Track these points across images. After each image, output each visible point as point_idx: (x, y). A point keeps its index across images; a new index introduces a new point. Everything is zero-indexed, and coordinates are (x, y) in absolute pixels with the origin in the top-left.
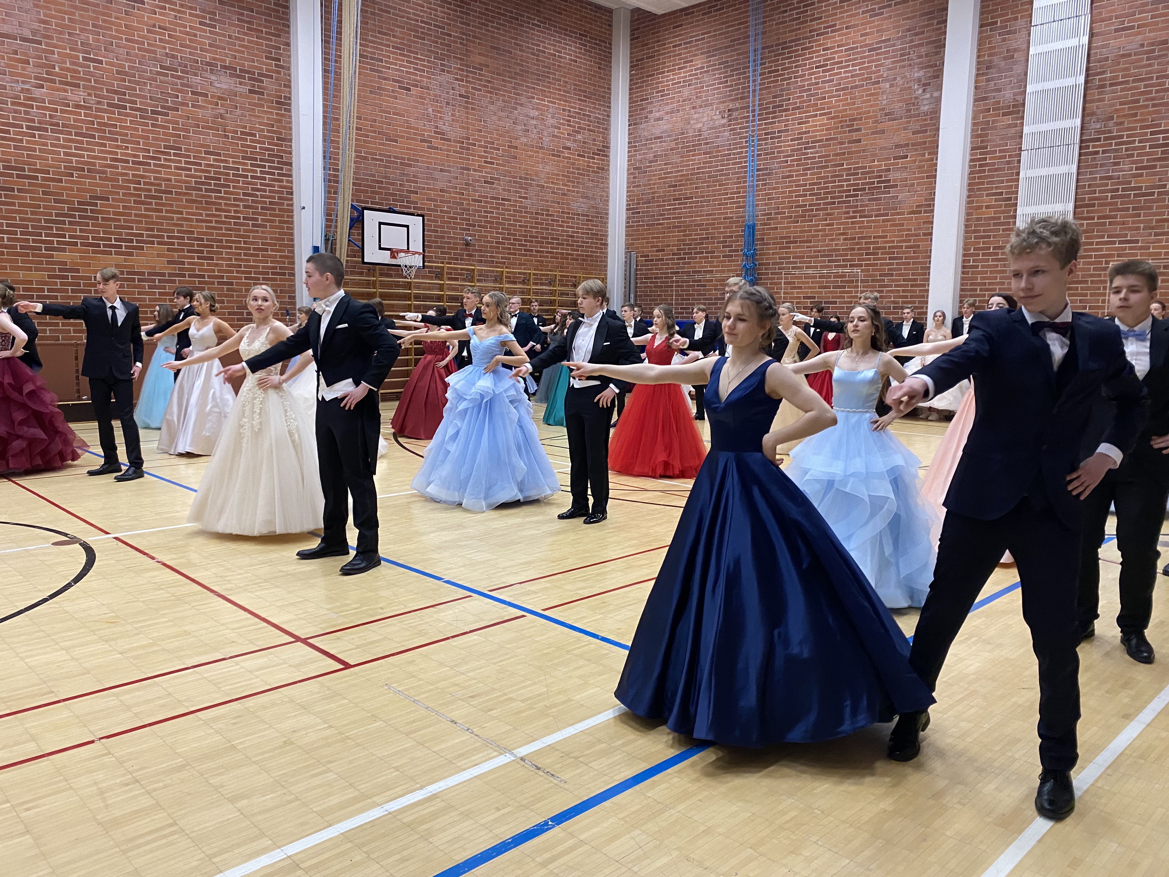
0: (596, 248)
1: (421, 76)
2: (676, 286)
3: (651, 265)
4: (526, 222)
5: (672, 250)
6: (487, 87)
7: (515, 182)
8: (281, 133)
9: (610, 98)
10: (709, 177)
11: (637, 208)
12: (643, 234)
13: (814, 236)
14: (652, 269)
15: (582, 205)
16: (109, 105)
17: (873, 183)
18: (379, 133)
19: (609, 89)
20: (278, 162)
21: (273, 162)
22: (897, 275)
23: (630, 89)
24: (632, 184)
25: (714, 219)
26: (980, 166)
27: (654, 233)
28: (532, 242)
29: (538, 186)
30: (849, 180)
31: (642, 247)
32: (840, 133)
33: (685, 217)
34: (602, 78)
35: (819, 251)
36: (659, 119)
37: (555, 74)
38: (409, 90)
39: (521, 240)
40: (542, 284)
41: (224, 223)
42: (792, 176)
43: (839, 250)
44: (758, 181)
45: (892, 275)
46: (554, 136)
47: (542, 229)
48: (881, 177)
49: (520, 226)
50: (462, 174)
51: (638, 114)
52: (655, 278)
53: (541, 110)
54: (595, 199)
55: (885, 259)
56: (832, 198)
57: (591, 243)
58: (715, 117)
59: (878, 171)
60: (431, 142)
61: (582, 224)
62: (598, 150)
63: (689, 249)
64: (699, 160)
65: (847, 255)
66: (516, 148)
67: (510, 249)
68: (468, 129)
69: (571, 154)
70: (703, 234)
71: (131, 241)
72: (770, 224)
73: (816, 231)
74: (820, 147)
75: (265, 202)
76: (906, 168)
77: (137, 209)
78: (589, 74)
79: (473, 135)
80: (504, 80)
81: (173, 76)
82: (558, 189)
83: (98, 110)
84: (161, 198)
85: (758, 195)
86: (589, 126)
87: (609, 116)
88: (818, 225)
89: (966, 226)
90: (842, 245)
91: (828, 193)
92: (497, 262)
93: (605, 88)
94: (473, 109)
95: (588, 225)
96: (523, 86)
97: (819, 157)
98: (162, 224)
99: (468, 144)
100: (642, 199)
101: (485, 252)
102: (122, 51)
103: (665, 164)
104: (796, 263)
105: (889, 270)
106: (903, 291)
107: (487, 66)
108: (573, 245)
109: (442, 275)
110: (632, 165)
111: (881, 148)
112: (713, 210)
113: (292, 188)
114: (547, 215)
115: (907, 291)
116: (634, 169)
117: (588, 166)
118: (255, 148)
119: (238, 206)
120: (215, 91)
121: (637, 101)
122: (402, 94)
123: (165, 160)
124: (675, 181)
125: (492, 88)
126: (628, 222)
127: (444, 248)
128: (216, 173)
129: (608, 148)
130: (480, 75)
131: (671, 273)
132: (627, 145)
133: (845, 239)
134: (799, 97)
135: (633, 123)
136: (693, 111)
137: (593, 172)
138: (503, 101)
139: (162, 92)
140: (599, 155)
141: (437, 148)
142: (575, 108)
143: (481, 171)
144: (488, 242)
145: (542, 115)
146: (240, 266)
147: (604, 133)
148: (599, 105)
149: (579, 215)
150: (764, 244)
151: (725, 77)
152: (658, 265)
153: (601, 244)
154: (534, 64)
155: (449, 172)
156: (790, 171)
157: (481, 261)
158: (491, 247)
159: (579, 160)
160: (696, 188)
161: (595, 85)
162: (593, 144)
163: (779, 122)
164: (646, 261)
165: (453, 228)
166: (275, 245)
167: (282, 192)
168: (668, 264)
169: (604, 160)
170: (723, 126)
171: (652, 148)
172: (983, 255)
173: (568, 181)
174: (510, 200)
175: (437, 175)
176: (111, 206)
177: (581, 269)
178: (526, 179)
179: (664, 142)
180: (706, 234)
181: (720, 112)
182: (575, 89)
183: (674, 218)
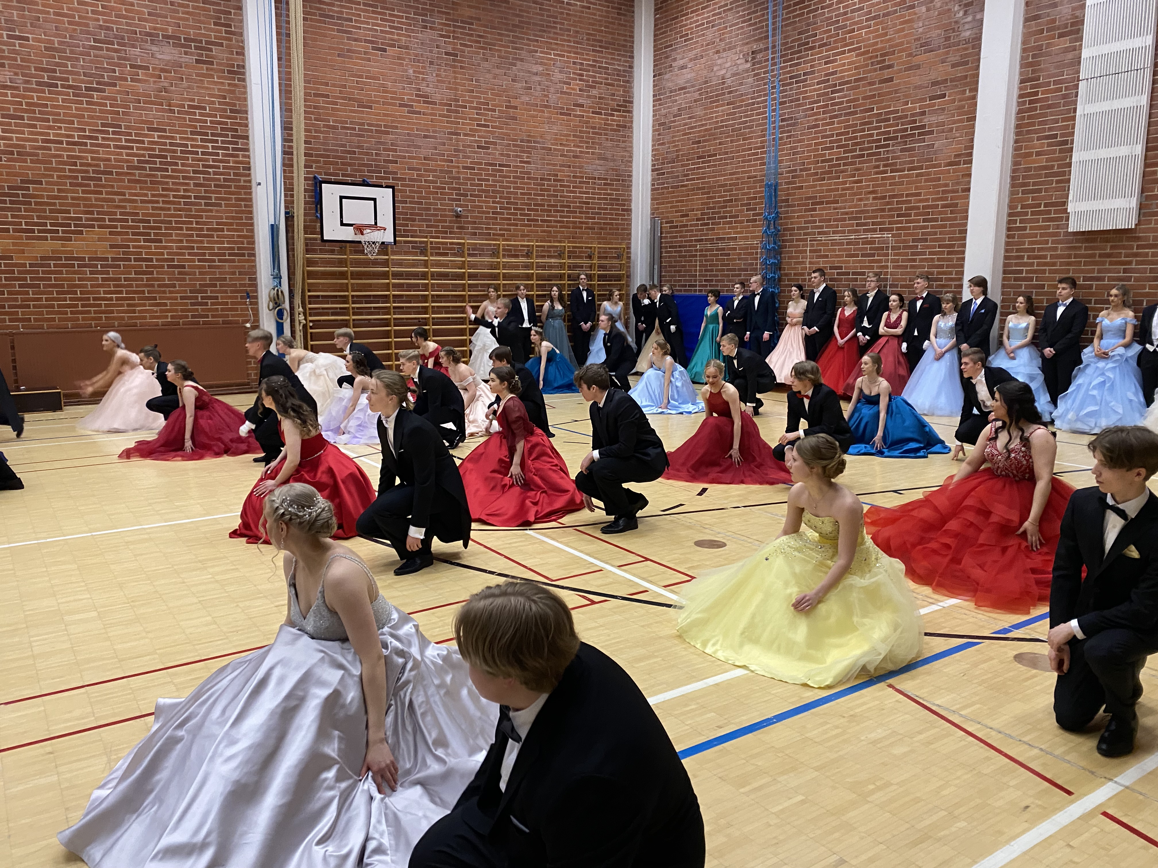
0: (616, 214)
1: (398, 34)
2: (700, 256)
3: (676, 232)
4: (528, 189)
5: (696, 215)
6: (479, 42)
7: (514, 145)
8: (235, 105)
9: (633, 47)
10: (733, 130)
11: (662, 169)
12: (668, 198)
13: (841, 195)
14: (676, 237)
15: (599, 168)
16: (38, 84)
17: (906, 130)
18: (350, 99)
19: (633, 37)
20: (233, 136)
21: (227, 136)
22: (932, 240)
23: (655, 35)
24: (657, 141)
25: (738, 179)
26: (1030, 102)
27: (678, 196)
28: (537, 210)
29: (543, 148)
30: (879, 128)
31: (667, 212)
32: (870, 71)
33: (709, 177)
34: (622, 25)
35: (847, 213)
36: (683, 67)
37: (563, 24)
38: (385, 50)
39: (524, 209)
40: (550, 257)
41: (174, 203)
42: (817, 126)
43: (867, 211)
44: (781, 133)
45: (926, 240)
46: (562, 93)
47: (548, 196)
48: (915, 122)
49: (522, 194)
50: (451, 139)
51: (662, 64)
52: (680, 247)
53: (545, 64)
54: (614, 160)
55: (918, 221)
56: (861, 150)
57: (611, 209)
58: (739, 62)
59: (913, 115)
60: (412, 106)
61: (598, 189)
62: (618, 105)
63: (713, 213)
64: (722, 111)
65: (876, 217)
66: (516, 108)
67: (510, 219)
68: (456, 89)
69: (584, 111)
70: (726, 196)
71: (69, 225)
72: (795, 183)
73: (843, 189)
74: (848, 89)
75: (219, 180)
76: (943, 109)
77: (74, 192)
78: (606, 22)
79: (463, 96)
80: (499, 34)
81: (108, 49)
82: (567, 151)
83: (26, 89)
84: (100, 179)
85: (783, 150)
86: (607, 79)
87: (631, 67)
88: (845, 183)
89: (1013, 178)
90: (871, 205)
91: (857, 144)
92: (494, 234)
93: (626, 36)
94: (462, 68)
95: (606, 189)
96: (523, 39)
97: (848, 102)
98: (102, 206)
99: (456, 106)
100: (666, 158)
101: (480, 223)
102: (48, 25)
103: (690, 118)
104: (821, 227)
105: (923, 234)
106: (939, 260)
107: (479, 19)
108: (588, 213)
109: (426, 250)
110: (657, 120)
111: (915, 87)
112: (737, 168)
113: (249, 163)
114: (555, 180)
115: (943, 260)
116: (660, 125)
117: (605, 124)
118: (206, 122)
119: (187, 184)
120: (157, 63)
121: (661, 49)
122: (377, 55)
123: (103, 138)
124: (699, 137)
125: (485, 43)
126: (653, 185)
127: (430, 221)
128: (160, 150)
129: (632, 102)
130: (470, 29)
131: (696, 241)
132: (651, 99)
133: (874, 199)
134: (825, 32)
135: (658, 74)
136: (716, 56)
137: (612, 130)
138: (499, 57)
139: (96, 67)
140: (619, 111)
141: (419, 113)
142: (589, 60)
143: (474, 136)
144: (483, 212)
145: (547, 70)
146: (193, 248)
147: (625, 87)
148: (619, 55)
149: (595, 178)
150: (789, 206)
151: (748, 14)
152: (681, 232)
153: (623, 210)
154: (537, 14)
155: (435, 137)
156: (816, 120)
157: (475, 234)
158: (486, 218)
159: (594, 118)
160: (720, 144)
161: (613, 34)
162: (612, 100)
163: (805, 62)
164: (671, 227)
165: (439, 199)
166: (231, 224)
167: (238, 168)
168: (692, 231)
169: (625, 117)
170: (747, 71)
171: (676, 101)
172: (1033, 213)
173: (581, 142)
174: (509, 166)
175: (419, 142)
176: (44, 190)
177: (598, 238)
178: (529, 141)
179: (688, 92)
180: (730, 195)
181: (743, 55)
182: (588, 39)
183: (698, 179)
